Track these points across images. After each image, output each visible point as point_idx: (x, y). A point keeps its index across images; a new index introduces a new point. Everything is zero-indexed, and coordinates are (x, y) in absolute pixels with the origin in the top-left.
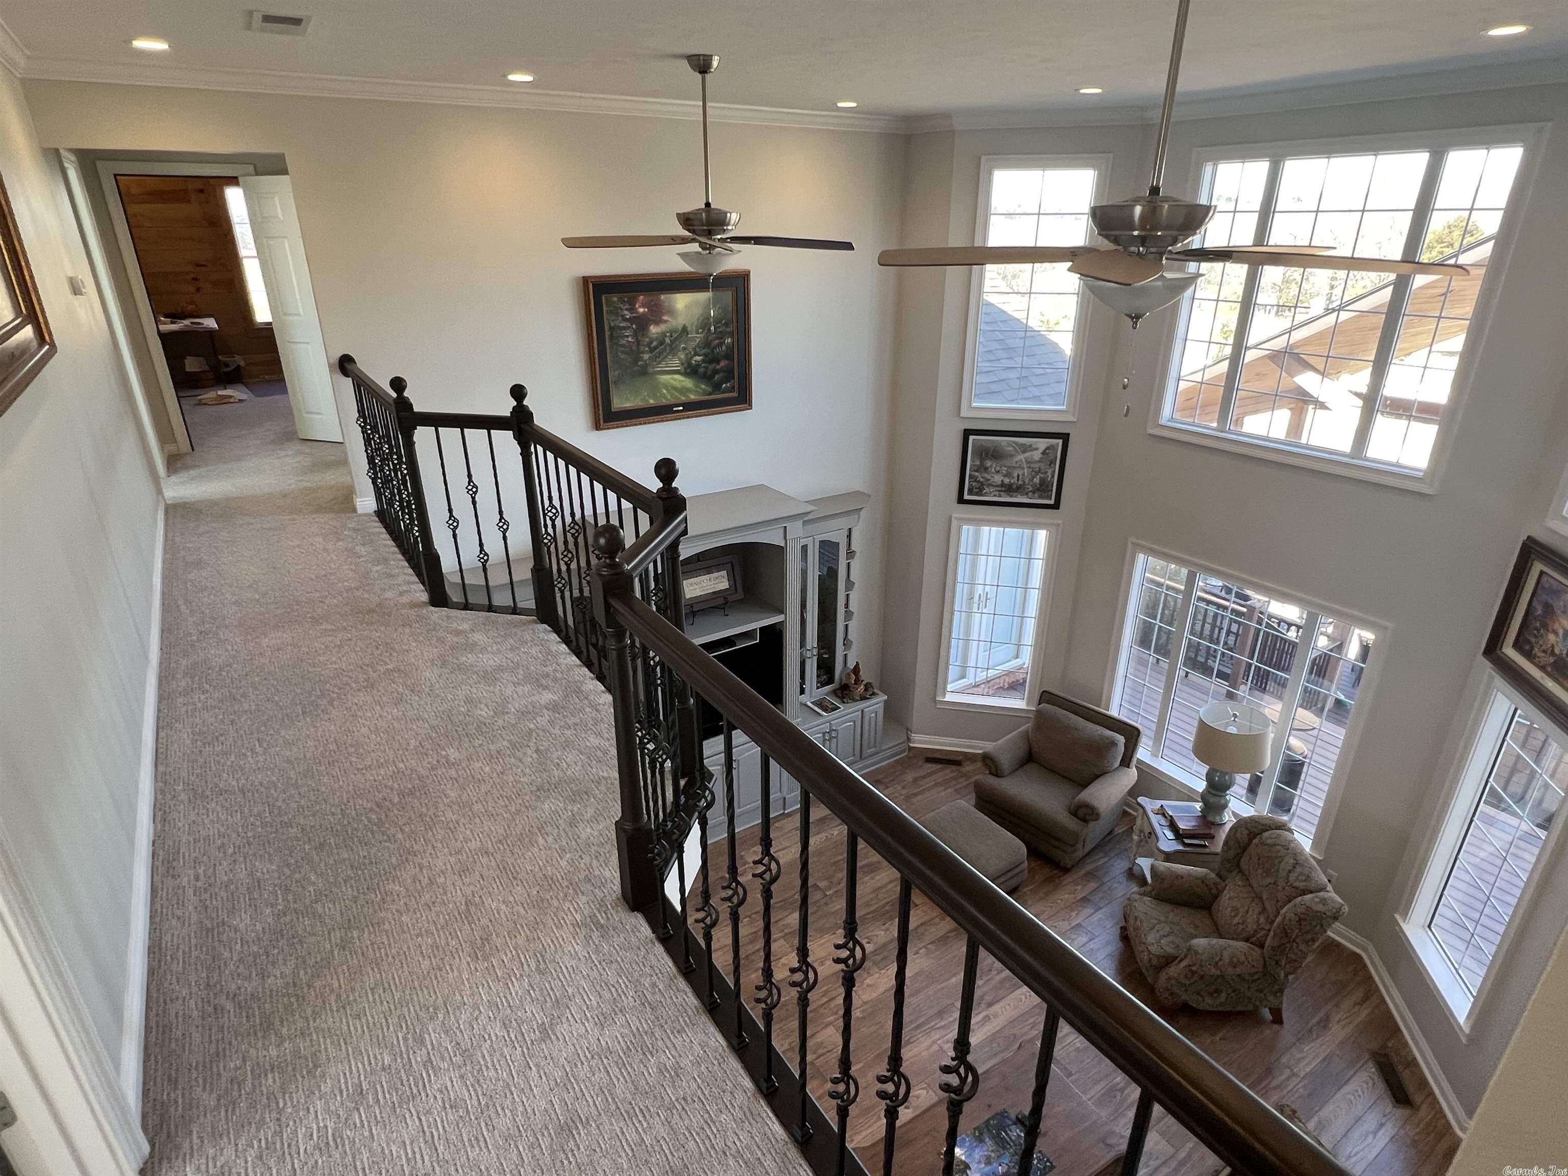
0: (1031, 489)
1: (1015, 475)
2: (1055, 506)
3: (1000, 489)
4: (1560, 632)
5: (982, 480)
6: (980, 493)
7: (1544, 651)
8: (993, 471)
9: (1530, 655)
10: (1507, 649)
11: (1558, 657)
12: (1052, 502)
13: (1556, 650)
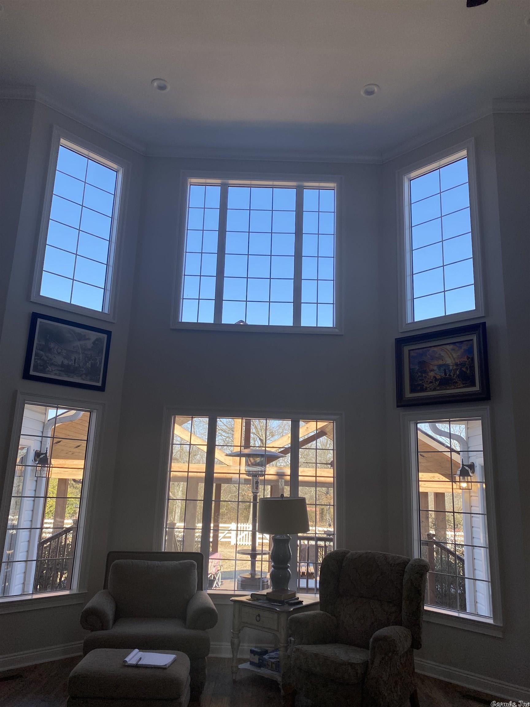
0: (84, 372)
1: (73, 358)
2: (102, 389)
3: (60, 369)
4: (435, 368)
5: (46, 358)
6: (43, 371)
7: (431, 382)
8: (55, 352)
9: (423, 390)
10: (408, 395)
11: (441, 379)
12: (99, 384)
13: (438, 377)
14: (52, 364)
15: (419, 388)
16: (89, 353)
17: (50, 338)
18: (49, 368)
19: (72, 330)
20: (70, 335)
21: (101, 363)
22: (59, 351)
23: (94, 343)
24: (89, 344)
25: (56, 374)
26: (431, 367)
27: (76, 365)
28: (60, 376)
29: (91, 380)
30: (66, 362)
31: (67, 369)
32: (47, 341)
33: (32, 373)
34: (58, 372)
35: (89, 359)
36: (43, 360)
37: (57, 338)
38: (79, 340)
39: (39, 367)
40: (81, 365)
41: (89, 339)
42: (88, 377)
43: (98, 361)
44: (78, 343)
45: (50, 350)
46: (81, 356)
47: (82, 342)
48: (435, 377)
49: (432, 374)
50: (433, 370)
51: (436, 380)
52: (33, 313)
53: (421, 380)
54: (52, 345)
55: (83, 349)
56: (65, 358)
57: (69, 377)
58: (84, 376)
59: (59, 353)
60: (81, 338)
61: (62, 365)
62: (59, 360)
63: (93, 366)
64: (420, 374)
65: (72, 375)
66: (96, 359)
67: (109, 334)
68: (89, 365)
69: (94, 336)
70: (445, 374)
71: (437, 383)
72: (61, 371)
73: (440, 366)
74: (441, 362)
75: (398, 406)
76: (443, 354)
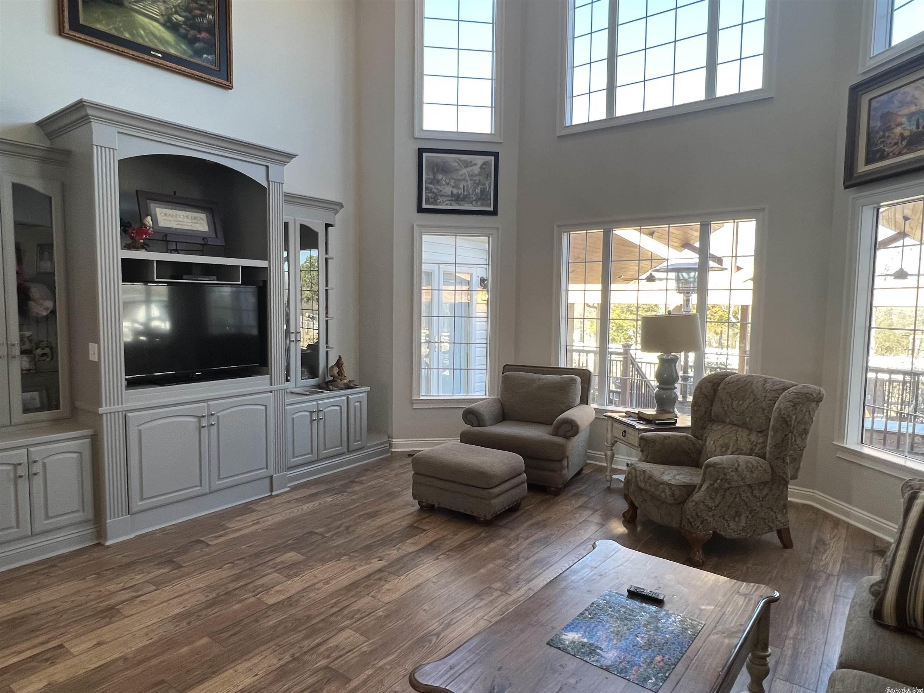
0: (474, 198)
1: (461, 186)
2: (494, 213)
3: (450, 199)
4: (904, 120)
5: (436, 191)
6: (435, 203)
7: (896, 144)
8: (444, 183)
9: (883, 157)
10: (862, 168)
11: (910, 136)
12: (491, 209)
13: (906, 133)
14: (442, 196)
15: (879, 154)
16: (477, 178)
17: (438, 170)
18: (440, 200)
19: (458, 159)
20: (456, 164)
21: (490, 188)
22: (447, 181)
23: (481, 168)
24: (476, 169)
25: (447, 204)
26: (898, 120)
27: (466, 193)
28: (451, 205)
29: (482, 205)
30: (455, 191)
31: (457, 198)
32: (434, 174)
33: (424, 206)
34: (449, 202)
35: (478, 184)
36: (433, 193)
37: (444, 169)
38: (466, 167)
39: (431, 200)
40: (471, 192)
41: (475, 164)
42: (479, 203)
43: (487, 185)
44: (465, 171)
45: (438, 182)
46: (469, 182)
47: (469, 169)
48: (902, 134)
49: (898, 130)
50: (901, 124)
51: (904, 138)
52: (419, 148)
53: (882, 142)
54: (440, 177)
55: (470, 176)
56: (453, 187)
57: (460, 205)
58: (474, 202)
59: (448, 184)
60: (467, 164)
61: (452, 195)
62: (448, 190)
63: (483, 191)
64: (881, 133)
65: (462, 203)
66: (485, 184)
67: (496, 155)
68: (478, 191)
69: (480, 160)
70: (918, 127)
71: (904, 143)
72: (452, 200)
73: (910, 116)
74: (913, 109)
75: (846, 187)
76: (917, 93)
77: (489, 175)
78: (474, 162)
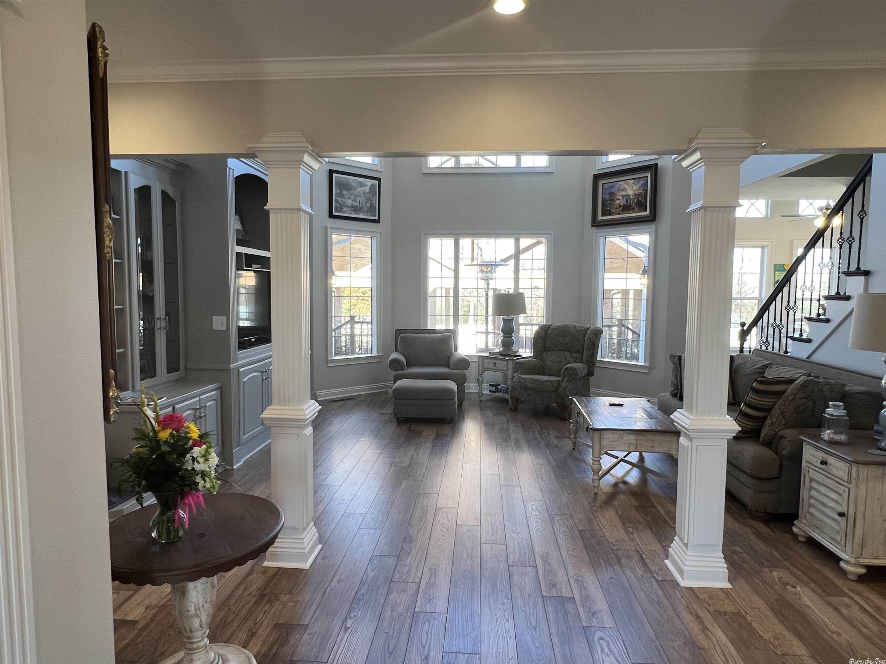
0: (366, 210)
1: (358, 201)
2: (378, 221)
3: (351, 209)
4: (620, 197)
5: (341, 203)
6: (341, 212)
7: (616, 208)
8: (347, 197)
9: (610, 214)
10: (600, 218)
11: (623, 206)
12: (377, 218)
13: (622, 204)
14: (346, 206)
15: (608, 212)
16: (368, 195)
17: (343, 187)
18: (344, 209)
19: (356, 180)
20: (354, 184)
21: (376, 203)
22: (349, 196)
23: (370, 188)
24: (367, 189)
25: (349, 213)
26: (618, 197)
27: (361, 206)
28: (352, 214)
29: (371, 215)
30: (354, 204)
31: (355, 209)
32: (341, 190)
33: (334, 213)
35: (368, 200)
36: (340, 204)
37: (347, 186)
38: (361, 187)
39: (338, 209)
40: (364, 205)
41: (367, 185)
42: (369, 214)
43: (374, 201)
44: (360, 189)
45: (343, 195)
46: (363, 198)
47: (363, 188)
48: (619, 204)
49: (618, 202)
50: (619, 199)
51: (620, 206)
52: (330, 170)
53: (610, 206)
54: (344, 192)
55: (364, 193)
56: (353, 201)
57: (357, 214)
58: (366, 213)
59: (349, 198)
60: (362, 185)
61: (352, 206)
62: (349, 202)
63: (371, 205)
64: (609, 202)
65: (359, 213)
66: (372, 200)
67: (379, 180)
68: (368, 205)
69: (369, 182)
70: (627, 202)
71: (621, 209)
72: (352, 210)
73: (623, 196)
74: (624, 193)
75: (592, 227)
76: (626, 186)
77: (375, 194)
78: (365, 184)
